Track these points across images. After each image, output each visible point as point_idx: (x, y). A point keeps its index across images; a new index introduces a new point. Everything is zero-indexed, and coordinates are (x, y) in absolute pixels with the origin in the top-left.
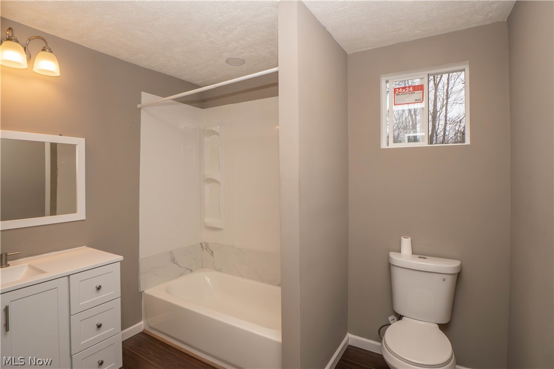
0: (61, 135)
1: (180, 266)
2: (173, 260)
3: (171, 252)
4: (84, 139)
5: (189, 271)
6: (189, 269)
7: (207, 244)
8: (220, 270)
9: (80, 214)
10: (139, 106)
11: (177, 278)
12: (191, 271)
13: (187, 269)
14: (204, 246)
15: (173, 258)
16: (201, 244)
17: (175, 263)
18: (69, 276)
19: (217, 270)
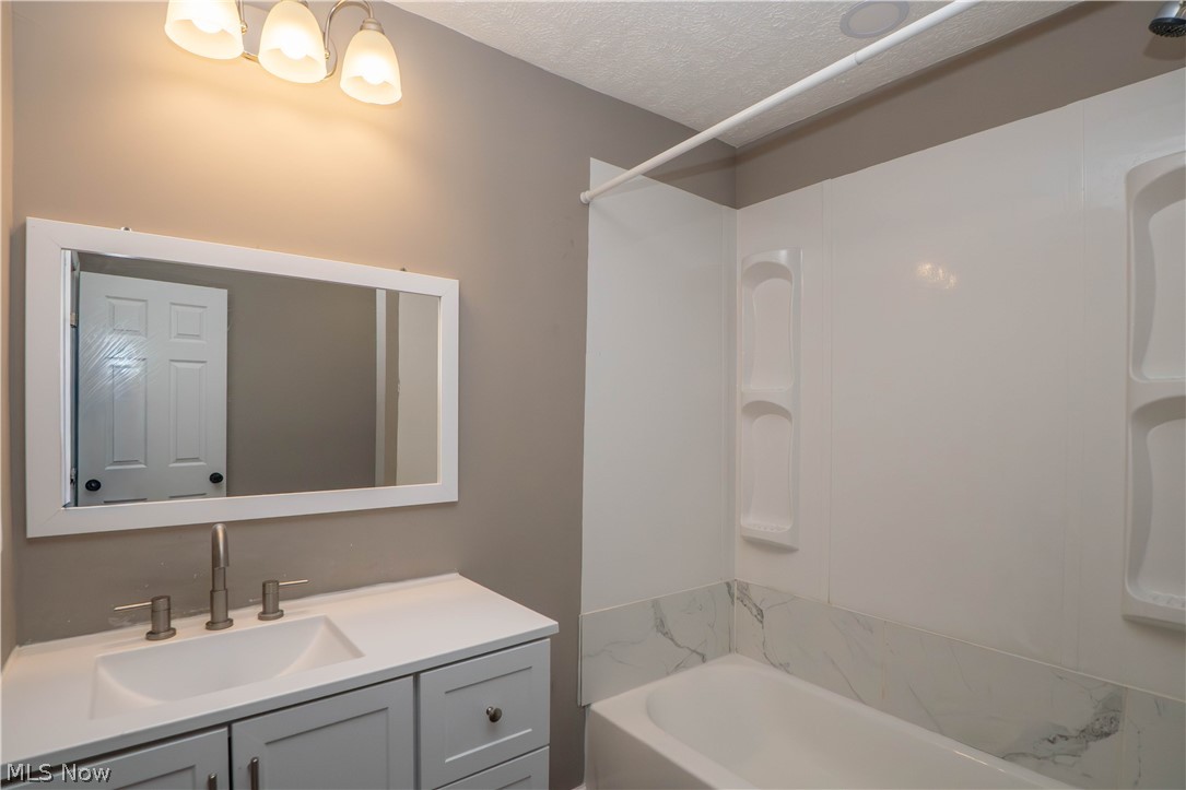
0: (404, 270)
1: (677, 644)
2: (661, 626)
3: (655, 604)
4: (457, 281)
5: (700, 659)
6: (698, 653)
7: (744, 588)
8: (784, 667)
9: (444, 487)
10: (584, 196)
11: (668, 674)
12: (704, 659)
13: (694, 651)
14: (736, 592)
15: (662, 621)
16: (728, 585)
17: (665, 634)
18: (416, 675)
19: (774, 666)
